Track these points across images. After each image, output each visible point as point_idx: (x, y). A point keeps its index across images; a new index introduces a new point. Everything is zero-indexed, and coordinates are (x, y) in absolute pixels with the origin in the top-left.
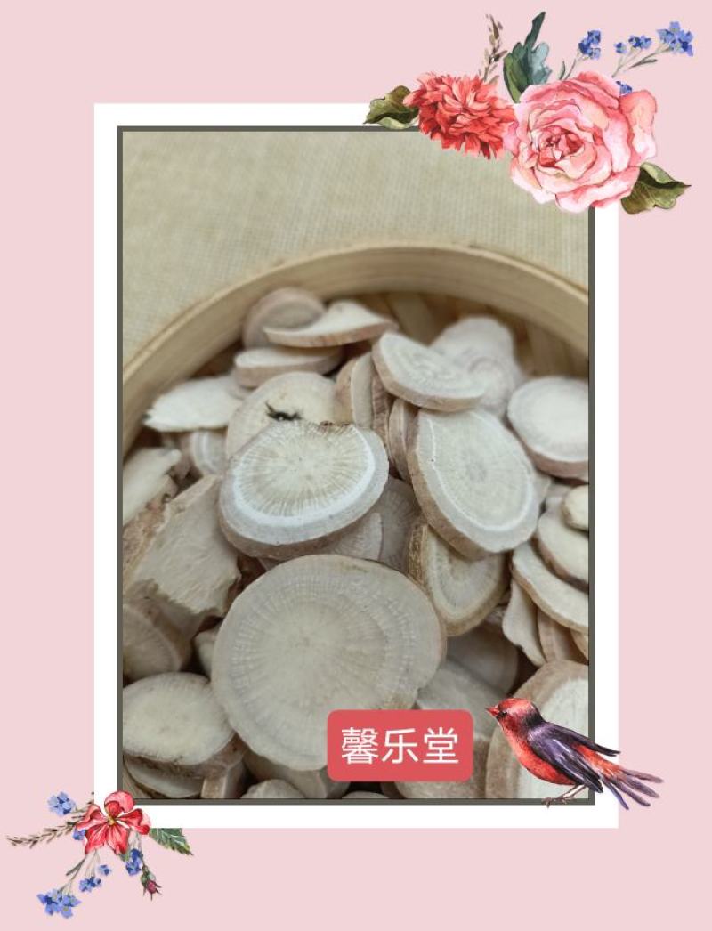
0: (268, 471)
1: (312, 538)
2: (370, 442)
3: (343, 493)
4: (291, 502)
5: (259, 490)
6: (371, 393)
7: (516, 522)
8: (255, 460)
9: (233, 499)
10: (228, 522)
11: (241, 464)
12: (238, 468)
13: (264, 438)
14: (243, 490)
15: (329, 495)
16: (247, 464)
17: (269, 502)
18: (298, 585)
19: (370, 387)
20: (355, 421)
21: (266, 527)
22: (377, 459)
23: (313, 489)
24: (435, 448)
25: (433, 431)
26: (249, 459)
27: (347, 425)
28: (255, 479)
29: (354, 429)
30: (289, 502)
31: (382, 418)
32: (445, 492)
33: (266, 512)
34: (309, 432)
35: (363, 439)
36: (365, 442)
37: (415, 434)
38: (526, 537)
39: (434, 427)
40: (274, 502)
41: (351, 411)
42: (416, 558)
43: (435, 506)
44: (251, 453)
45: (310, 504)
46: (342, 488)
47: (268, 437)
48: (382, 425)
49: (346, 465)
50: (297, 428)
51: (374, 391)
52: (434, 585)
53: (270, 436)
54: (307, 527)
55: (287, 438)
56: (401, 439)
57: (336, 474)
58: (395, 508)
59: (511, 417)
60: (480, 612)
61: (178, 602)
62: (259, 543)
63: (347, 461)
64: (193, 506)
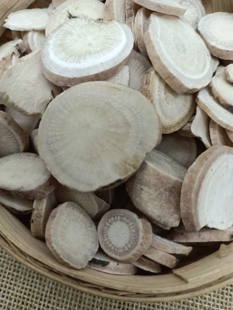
0: (68, 41)
1: (91, 74)
2: (124, 29)
3: (109, 52)
4: (80, 57)
5: (63, 51)
7: (201, 76)
8: (61, 36)
9: (49, 55)
10: (46, 66)
11: (53, 38)
12: (51, 40)
13: (66, 26)
14: (54, 51)
15: (101, 53)
16: (56, 38)
17: (68, 57)
18: (83, 96)
20: (116, 19)
21: (66, 68)
22: (128, 38)
23: (92, 50)
24: (159, 32)
25: (158, 24)
26: (57, 36)
27: (111, 20)
28: (61, 45)
29: (115, 22)
30: (79, 57)
31: (131, 19)
32: (164, 53)
33: (66, 61)
34: (90, 23)
35: (120, 27)
36: (121, 29)
37: (148, 25)
38: (206, 85)
39: (159, 22)
40: (70, 57)
41: (114, 14)
42: (147, 88)
43: (159, 58)
44: (59, 33)
45: (90, 57)
46: (108, 50)
47: (68, 25)
48: (131, 23)
49: (110, 39)
50: (84, 21)
51: (126, 6)
52: (156, 102)
53: (69, 25)
54: (89, 68)
55: (78, 26)
56: (140, 30)
57: (105, 43)
58: (136, 68)
59: (199, 29)
60: (179, 124)
61: (20, 107)
62: (62, 77)
63: (111, 37)
64: (28, 59)
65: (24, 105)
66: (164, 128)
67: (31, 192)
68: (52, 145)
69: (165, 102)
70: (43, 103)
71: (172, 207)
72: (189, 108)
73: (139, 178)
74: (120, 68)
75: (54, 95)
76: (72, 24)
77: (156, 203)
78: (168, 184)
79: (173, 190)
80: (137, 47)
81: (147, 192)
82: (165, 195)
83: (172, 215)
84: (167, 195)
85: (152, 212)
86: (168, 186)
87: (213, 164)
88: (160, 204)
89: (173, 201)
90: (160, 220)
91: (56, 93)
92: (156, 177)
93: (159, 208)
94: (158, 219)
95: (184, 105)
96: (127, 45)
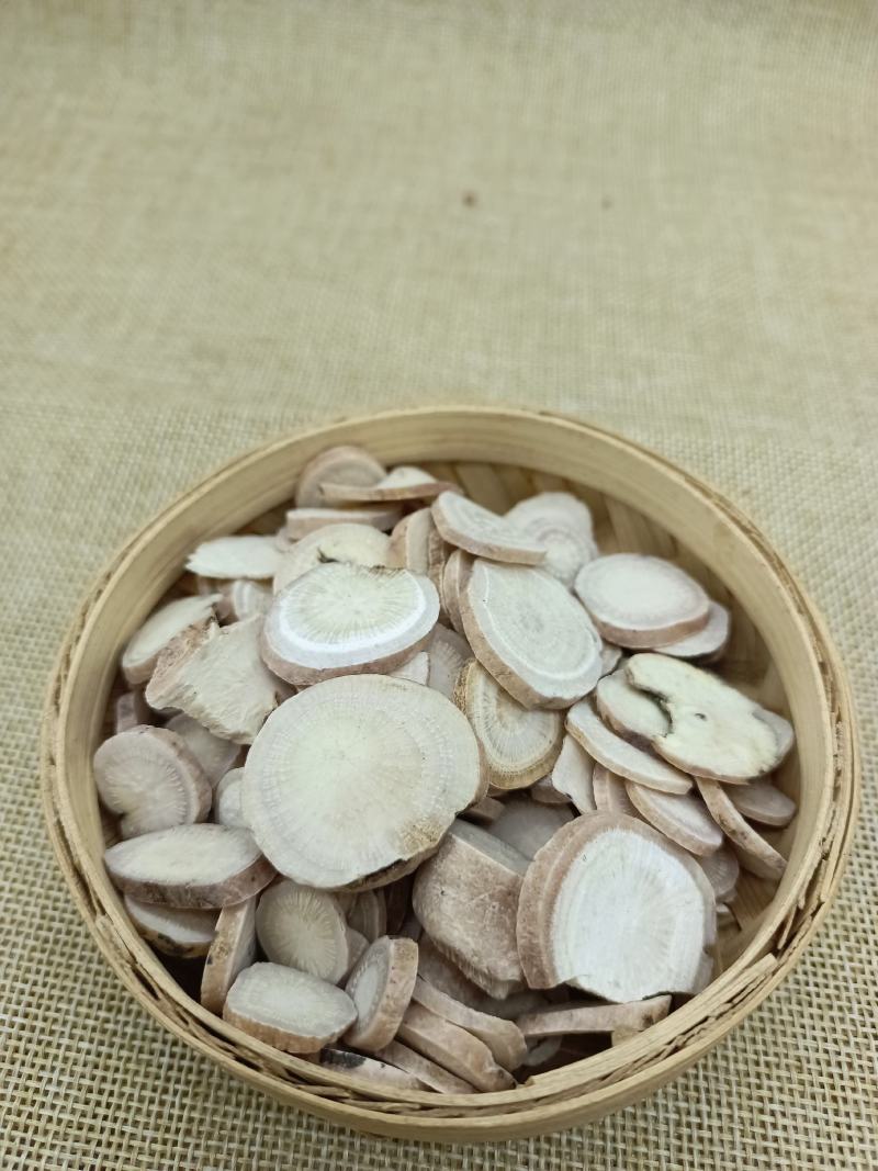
0: (316, 604)
1: (355, 664)
2: (423, 587)
3: (391, 628)
4: (337, 633)
5: (306, 620)
6: (428, 546)
7: (571, 675)
8: (303, 595)
9: (278, 627)
10: (272, 647)
11: (288, 596)
12: (284, 601)
13: (314, 576)
14: (288, 620)
15: (376, 628)
16: (294, 598)
17: (315, 632)
19: (427, 540)
20: (409, 568)
21: (311, 653)
22: (428, 601)
23: (360, 622)
24: (487, 592)
25: (487, 578)
26: (297, 594)
27: (399, 569)
28: (302, 611)
29: (407, 573)
31: (438, 568)
32: (494, 629)
33: (311, 639)
34: (359, 572)
35: (416, 583)
36: (417, 586)
37: (468, 579)
38: (583, 693)
39: (489, 573)
40: (319, 632)
41: (406, 558)
43: (484, 638)
44: (300, 588)
45: (356, 635)
46: (389, 623)
47: (318, 575)
48: (437, 575)
49: (396, 604)
50: (348, 570)
51: (430, 543)
52: (479, 722)
53: (321, 575)
54: (351, 654)
55: (337, 577)
56: (455, 589)
57: (386, 610)
58: (445, 658)
59: (579, 589)
60: (532, 771)
61: (214, 716)
62: (301, 667)
63: (396, 600)
64: (237, 632)
65: (223, 713)
66: (496, 775)
67: (213, 888)
68: (269, 793)
69: (498, 724)
70: (257, 714)
71: (507, 936)
72: (553, 742)
73: (439, 870)
74: (411, 656)
75: (279, 700)
76: (325, 574)
77: (472, 922)
78: (497, 884)
79: (510, 898)
80: (449, 619)
81: (454, 899)
82: (491, 908)
83: (505, 953)
84: (497, 908)
85: (462, 940)
86: (499, 888)
87: (588, 846)
88: (480, 925)
89: (508, 922)
90: (479, 961)
91: (283, 697)
92: (473, 867)
93: (477, 934)
94: (476, 959)
95: (542, 734)
96: (426, 614)
